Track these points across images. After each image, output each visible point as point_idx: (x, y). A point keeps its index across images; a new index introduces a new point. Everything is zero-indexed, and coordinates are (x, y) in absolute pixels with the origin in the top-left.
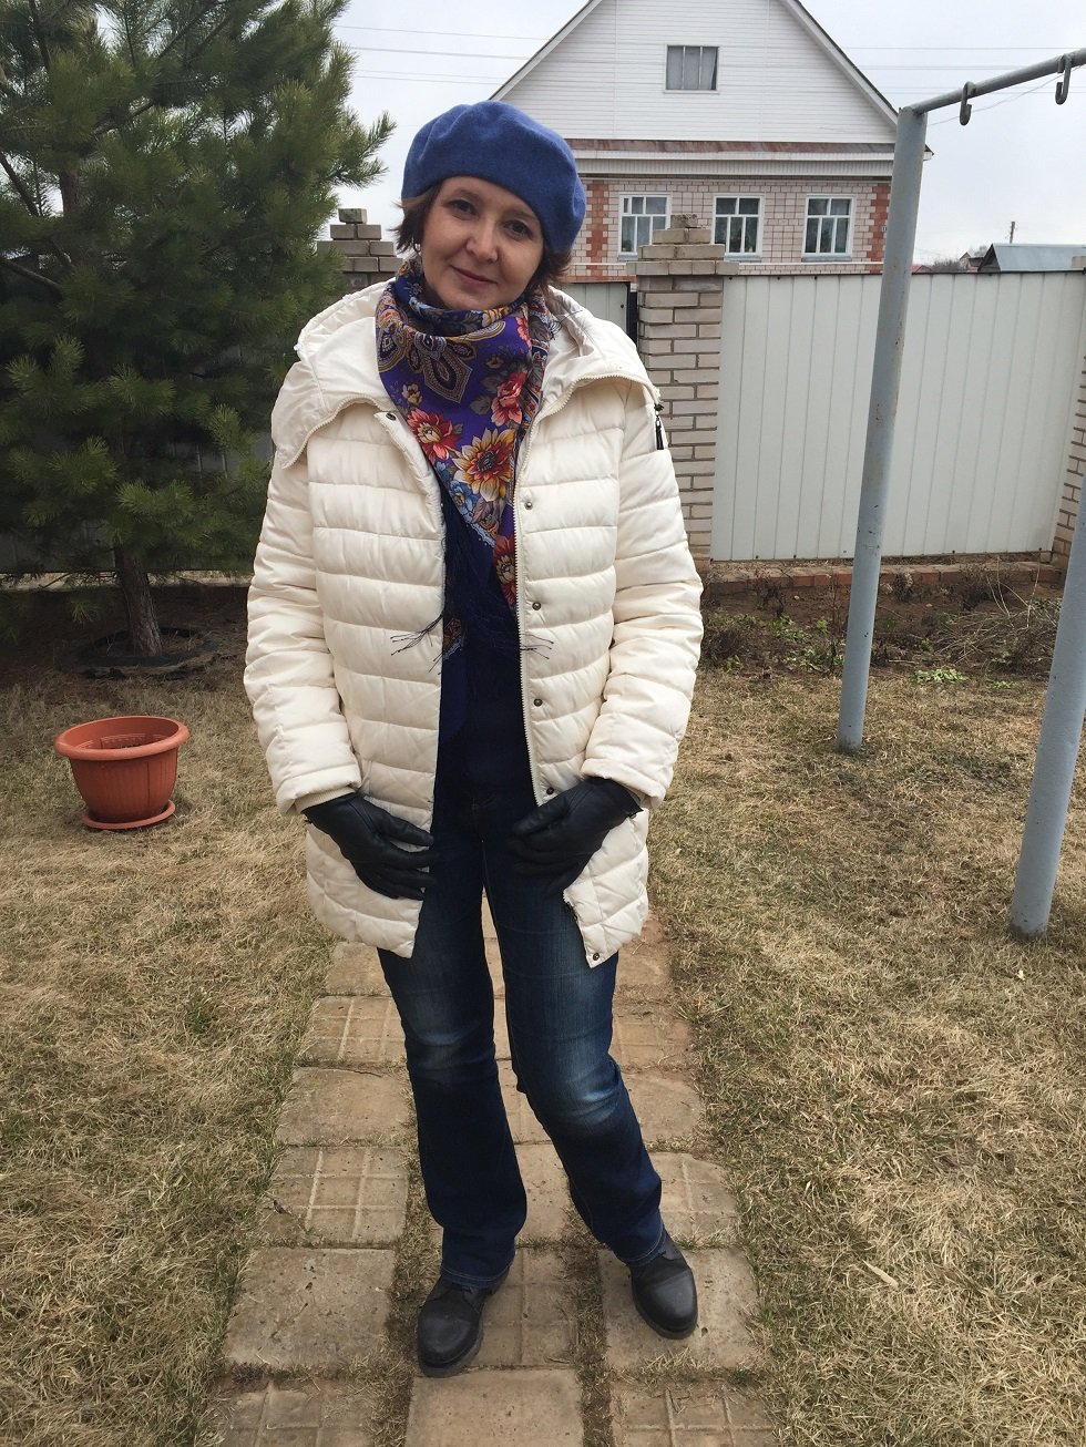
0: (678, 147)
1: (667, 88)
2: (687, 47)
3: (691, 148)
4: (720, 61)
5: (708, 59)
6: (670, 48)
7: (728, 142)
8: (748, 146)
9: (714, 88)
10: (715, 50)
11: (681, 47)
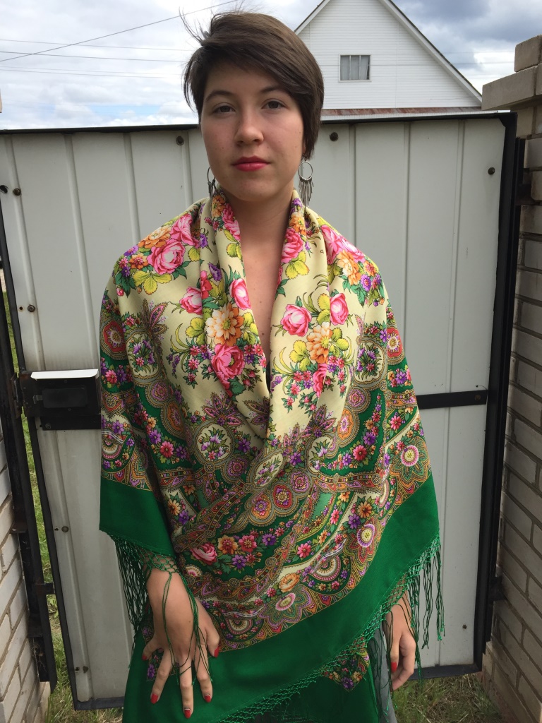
0: (349, 112)
1: (341, 79)
2: (352, 56)
3: (356, 112)
4: (372, 63)
5: (364, 62)
6: (342, 57)
7: (378, 109)
8: (389, 110)
9: (368, 78)
10: (368, 57)
11: (348, 56)
